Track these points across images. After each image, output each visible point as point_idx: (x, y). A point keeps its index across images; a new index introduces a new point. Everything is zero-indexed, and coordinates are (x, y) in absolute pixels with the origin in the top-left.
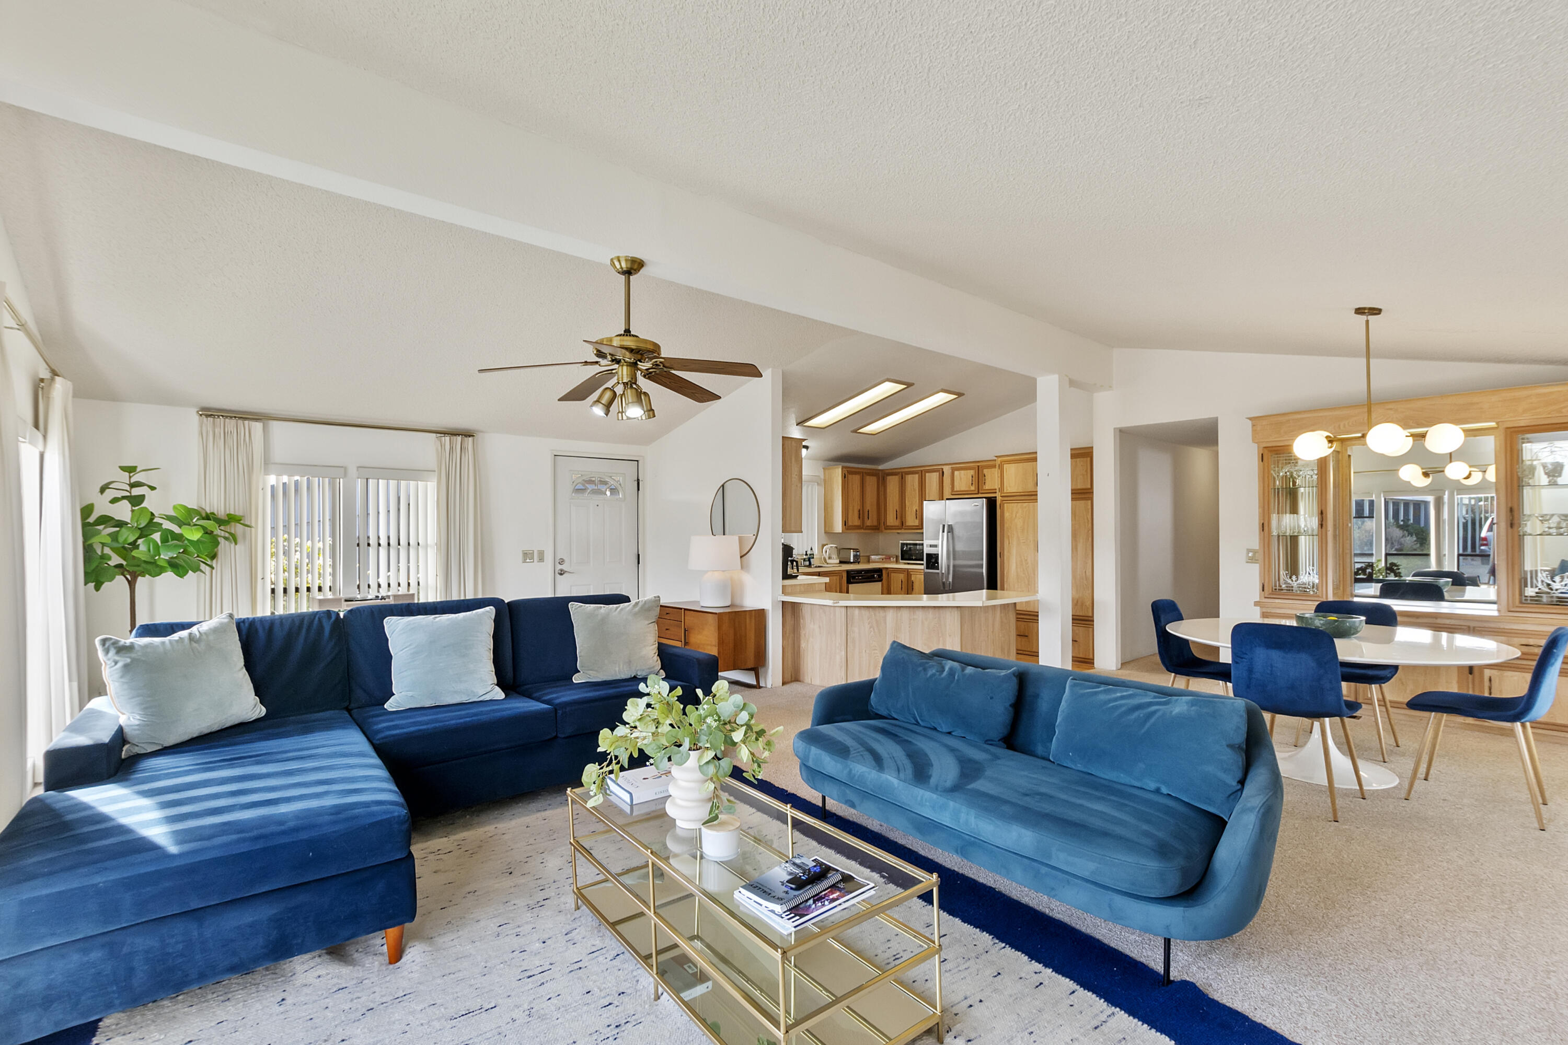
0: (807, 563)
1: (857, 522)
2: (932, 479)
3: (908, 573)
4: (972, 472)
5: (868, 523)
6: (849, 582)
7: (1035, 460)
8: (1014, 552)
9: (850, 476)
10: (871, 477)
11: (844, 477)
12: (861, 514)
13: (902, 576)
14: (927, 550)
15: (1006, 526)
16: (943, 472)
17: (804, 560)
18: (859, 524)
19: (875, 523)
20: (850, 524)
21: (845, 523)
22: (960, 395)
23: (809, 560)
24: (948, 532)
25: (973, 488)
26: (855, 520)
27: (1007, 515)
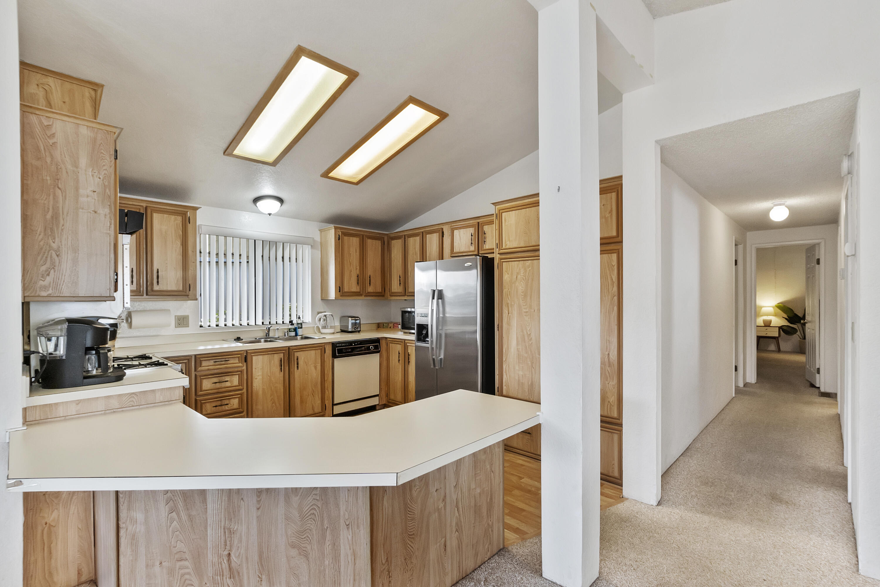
0: (293, 334)
1: (355, 288)
2: (433, 240)
3: (404, 342)
4: (471, 230)
5: (370, 289)
6: (334, 356)
7: (536, 204)
8: (514, 323)
9: (346, 238)
10: (374, 241)
11: (338, 239)
12: (361, 280)
13: (399, 348)
14: (418, 320)
15: (505, 291)
16: (443, 233)
17: (290, 330)
18: (358, 290)
19: (379, 289)
20: (346, 289)
21: (340, 289)
22: (443, 116)
23: (295, 330)
24: (438, 299)
25: (472, 248)
26: (352, 286)
27: (506, 277)
